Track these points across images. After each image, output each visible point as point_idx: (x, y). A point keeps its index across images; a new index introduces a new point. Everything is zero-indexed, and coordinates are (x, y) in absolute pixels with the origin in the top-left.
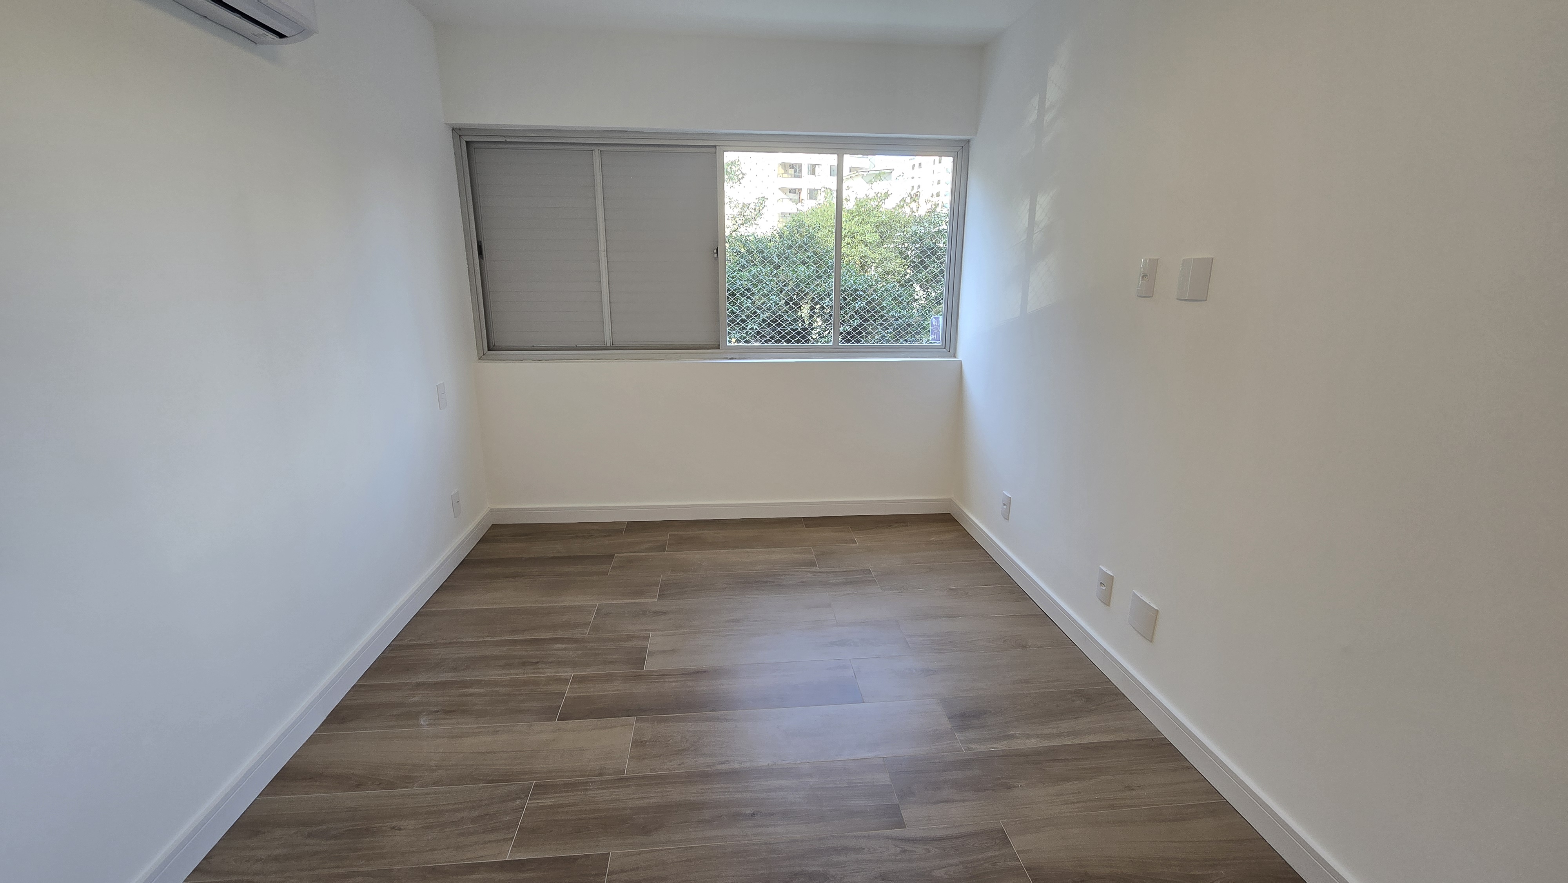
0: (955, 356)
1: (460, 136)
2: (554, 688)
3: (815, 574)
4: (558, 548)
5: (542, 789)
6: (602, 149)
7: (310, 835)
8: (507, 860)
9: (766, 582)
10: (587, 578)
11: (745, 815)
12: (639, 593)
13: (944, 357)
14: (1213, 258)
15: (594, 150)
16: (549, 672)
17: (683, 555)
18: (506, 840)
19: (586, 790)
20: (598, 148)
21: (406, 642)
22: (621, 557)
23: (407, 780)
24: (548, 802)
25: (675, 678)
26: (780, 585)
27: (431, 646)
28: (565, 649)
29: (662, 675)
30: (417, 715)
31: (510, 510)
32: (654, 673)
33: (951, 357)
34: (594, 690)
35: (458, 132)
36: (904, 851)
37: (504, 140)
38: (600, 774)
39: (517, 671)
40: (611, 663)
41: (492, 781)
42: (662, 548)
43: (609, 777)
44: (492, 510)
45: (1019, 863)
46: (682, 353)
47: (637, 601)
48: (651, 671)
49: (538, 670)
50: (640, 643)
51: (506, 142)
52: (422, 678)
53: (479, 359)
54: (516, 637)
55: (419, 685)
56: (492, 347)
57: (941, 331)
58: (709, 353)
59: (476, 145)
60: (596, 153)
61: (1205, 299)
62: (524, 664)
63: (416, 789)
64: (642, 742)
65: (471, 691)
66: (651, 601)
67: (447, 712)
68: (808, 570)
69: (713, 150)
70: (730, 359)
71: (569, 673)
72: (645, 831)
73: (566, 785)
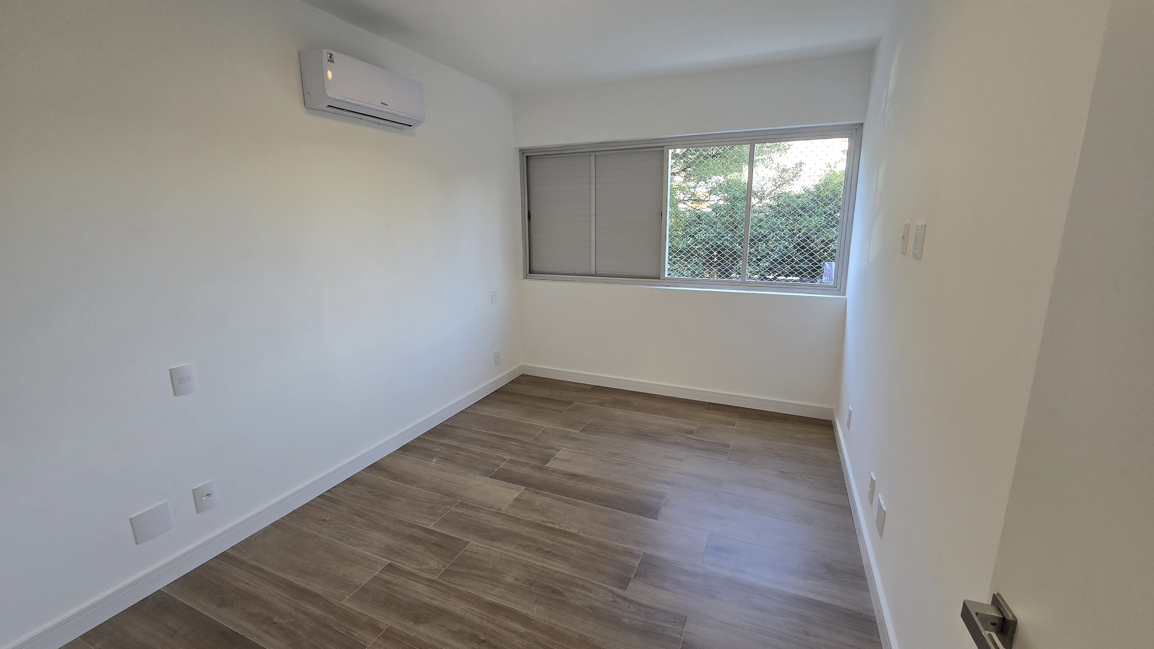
0: (845, 295)
1: (523, 153)
2: (497, 462)
3: (688, 439)
4: (546, 393)
5: (463, 505)
6: (596, 154)
7: (369, 492)
8: (429, 528)
9: (651, 437)
10: (550, 412)
11: (544, 550)
12: (572, 426)
13: (834, 295)
14: (926, 225)
15: (592, 155)
16: (499, 454)
17: (611, 410)
18: (433, 520)
19: (480, 512)
20: (595, 153)
21: (449, 423)
22: (577, 404)
23: (413, 482)
24: (460, 511)
25: (559, 474)
26: (660, 441)
27: (458, 428)
28: (515, 445)
29: (553, 471)
30: (434, 457)
31: (533, 367)
32: (549, 469)
33: (840, 295)
34: (515, 468)
35: (522, 151)
36: (615, 601)
37: (544, 154)
38: (490, 508)
39: (486, 449)
40: (532, 458)
41: (444, 494)
42: (602, 404)
43: (493, 510)
44: (522, 366)
45: (681, 637)
46: (636, 281)
47: (567, 430)
48: (549, 467)
49: (496, 452)
50: (552, 451)
51: (545, 155)
52: (445, 441)
53: (524, 278)
54: (497, 434)
55: (442, 444)
56: (531, 271)
57: (833, 274)
58: (653, 282)
59: (531, 158)
60: (593, 157)
61: (920, 258)
62: (491, 447)
63: (414, 487)
64: (520, 499)
65: (461, 453)
66: (575, 432)
67: (445, 459)
68: (685, 436)
69: (662, 149)
70: (666, 286)
71: (508, 457)
72: (493, 539)
73: (473, 507)
